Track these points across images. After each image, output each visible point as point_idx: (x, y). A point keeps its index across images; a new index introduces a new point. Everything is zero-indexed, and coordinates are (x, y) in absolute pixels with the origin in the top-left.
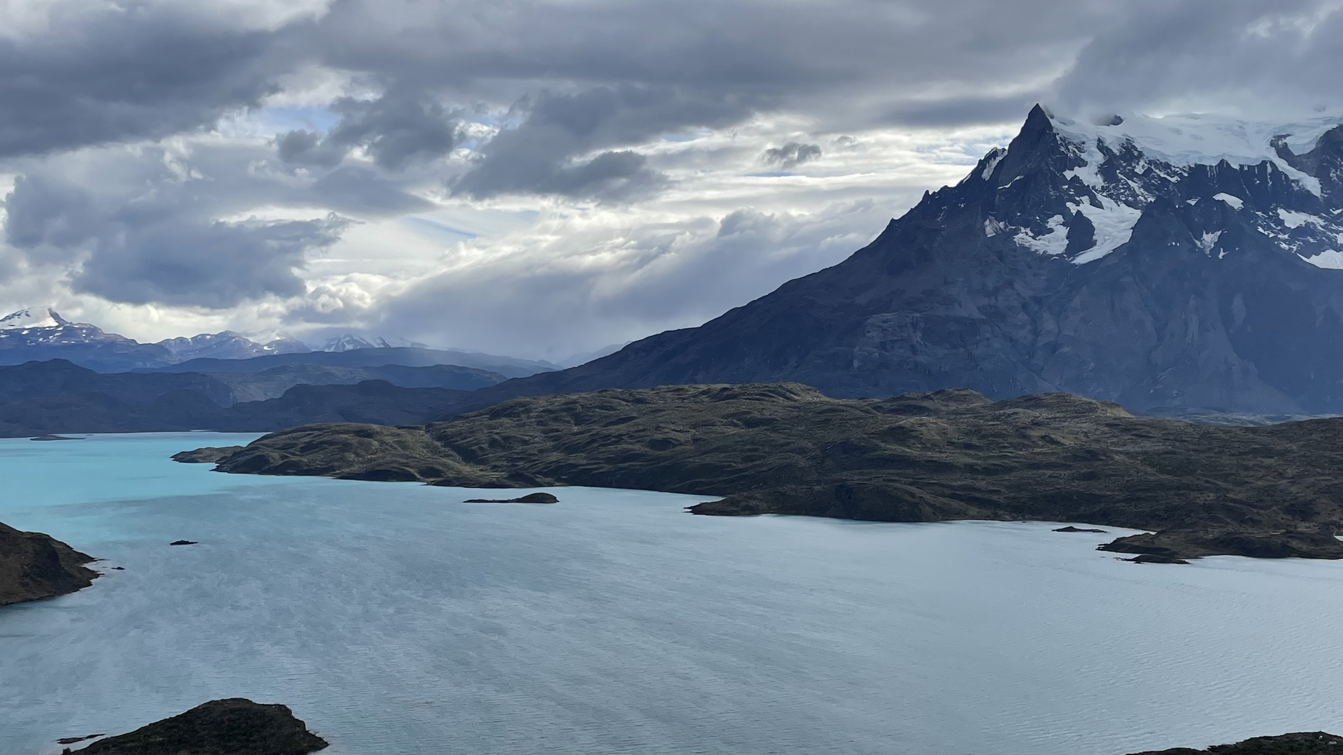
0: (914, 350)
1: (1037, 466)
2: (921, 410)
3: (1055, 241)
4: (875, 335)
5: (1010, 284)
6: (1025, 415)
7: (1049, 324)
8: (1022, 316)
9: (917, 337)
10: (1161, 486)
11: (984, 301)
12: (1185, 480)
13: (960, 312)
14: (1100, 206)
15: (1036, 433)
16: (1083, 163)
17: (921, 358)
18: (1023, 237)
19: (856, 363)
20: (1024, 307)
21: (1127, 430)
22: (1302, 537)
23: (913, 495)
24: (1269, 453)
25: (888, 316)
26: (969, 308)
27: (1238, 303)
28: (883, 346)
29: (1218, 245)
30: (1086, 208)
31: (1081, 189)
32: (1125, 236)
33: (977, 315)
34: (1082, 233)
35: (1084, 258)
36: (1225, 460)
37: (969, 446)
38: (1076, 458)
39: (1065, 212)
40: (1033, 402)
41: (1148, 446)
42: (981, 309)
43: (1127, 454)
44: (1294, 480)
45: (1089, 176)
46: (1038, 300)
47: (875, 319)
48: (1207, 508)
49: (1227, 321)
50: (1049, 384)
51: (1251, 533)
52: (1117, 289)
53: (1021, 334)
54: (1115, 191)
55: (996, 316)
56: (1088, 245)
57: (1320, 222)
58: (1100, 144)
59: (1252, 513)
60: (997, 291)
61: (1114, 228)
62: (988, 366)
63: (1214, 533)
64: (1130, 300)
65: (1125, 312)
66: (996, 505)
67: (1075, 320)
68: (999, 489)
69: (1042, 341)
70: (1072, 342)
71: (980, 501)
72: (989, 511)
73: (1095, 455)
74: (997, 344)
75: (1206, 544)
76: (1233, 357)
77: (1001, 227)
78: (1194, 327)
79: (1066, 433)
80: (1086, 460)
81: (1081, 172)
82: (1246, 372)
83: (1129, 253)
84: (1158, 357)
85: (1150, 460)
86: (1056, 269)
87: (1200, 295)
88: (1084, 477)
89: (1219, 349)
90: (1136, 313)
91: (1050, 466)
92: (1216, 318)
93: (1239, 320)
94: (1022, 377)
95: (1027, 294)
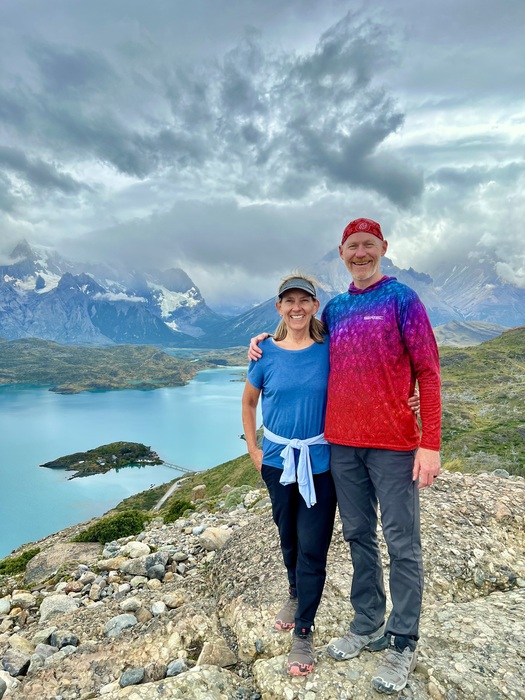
1: (26, 363)
3: (30, 284)
5: (15, 299)
6: (21, 346)
7: (30, 314)
8: (19, 311)
10: (70, 368)
11: (5, 305)
12: (78, 366)
14: (47, 274)
15: (25, 352)
16: (41, 259)
18: (19, 282)
20: (20, 307)
21: (58, 350)
22: (114, 382)
24: (104, 356)
27: (93, 308)
29: (88, 289)
30: (42, 275)
31: (40, 267)
32: (55, 285)
34: (41, 283)
35: (42, 291)
36: (91, 359)
38: (41, 360)
39: (35, 275)
40: (24, 341)
41: (65, 355)
42: (4, 308)
43: (58, 358)
44: (112, 365)
45: (42, 263)
46: (25, 305)
48: (85, 375)
49: (90, 314)
50: (29, 335)
51: (98, 381)
52: (53, 302)
53: (19, 317)
54: (52, 269)
55: (9, 310)
56: (43, 287)
57: (118, 284)
58: (46, 252)
59: (99, 376)
60: (10, 302)
61: (52, 281)
62: (7, 328)
63: (88, 382)
64: (58, 306)
65: (56, 310)
66: (12, 378)
67: (39, 312)
68: (13, 372)
69: (27, 319)
70: (38, 320)
71: (6, 377)
72: (8, 380)
73: (47, 359)
74: (10, 320)
75: (85, 386)
76: (92, 326)
77: (10, 279)
78: (79, 316)
79: (37, 351)
80: (44, 360)
81: (40, 262)
82: (96, 331)
83: (57, 290)
84: (68, 326)
85: (65, 360)
86: (32, 295)
87: (81, 305)
88: (43, 366)
89: (88, 323)
90: (60, 311)
91: (31, 363)
92: (86, 313)
93: (94, 313)
94: (19, 332)
95: (21, 303)
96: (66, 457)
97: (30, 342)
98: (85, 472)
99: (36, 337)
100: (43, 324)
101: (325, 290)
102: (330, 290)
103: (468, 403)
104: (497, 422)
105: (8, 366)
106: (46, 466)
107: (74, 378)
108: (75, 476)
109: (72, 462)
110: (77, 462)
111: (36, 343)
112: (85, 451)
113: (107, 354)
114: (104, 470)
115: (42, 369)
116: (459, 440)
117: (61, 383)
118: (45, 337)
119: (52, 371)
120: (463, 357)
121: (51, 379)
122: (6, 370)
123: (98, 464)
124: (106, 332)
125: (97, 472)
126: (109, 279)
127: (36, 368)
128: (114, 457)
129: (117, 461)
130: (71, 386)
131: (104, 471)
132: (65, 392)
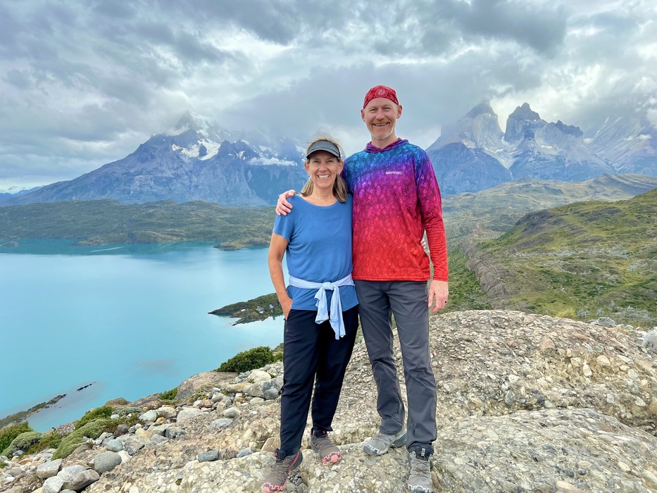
0: (152, 188)
1: (193, 223)
2: (155, 207)
3: (194, 152)
4: (137, 183)
5: (182, 166)
6: (189, 208)
7: (195, 179)
8: (186, 177)
9: (152, 183)
10: (231, 227)
11: (174, 172)
12: (237, 225)
13: (165, 175)
14: (208, 142)
15: (193, 213)
16: (202, 129)
17: (153, 190)
18: (184, 151)
19: (132, 192)
20: (187, 173)
21: (220, 211)
23: (154, 235)
24: (260, 216)
25: (141, 176)
26: (169, 174)
27: (249, 173)
28: (140, 186)
29: (244, 155)
30: (204, 143)
31: (202, 137)
32: (216, 152)
33: (172, 176)
34: (203, 151)
35: (204, 158)
36: (248, 219)
37: (172, 218)
38: (206, 220)
39: (198, 144)
40: (191, 203)
41: (227, 216)
42: (173, 174)
43: (220, 218)
44: (267, 224)
45: (203, 132)
46: (191, 171)
47: (137, 177)
48: (245, 233)
49: (247, 178)
50: (196, 198)
51: (256, 239)
52: (214, 168)
53: (186, 182)
54: (212, 138)
55: (178, 176)
56: (205, 154)
57: (270, 149)
58: (207, 122)
59: (256, 234)
60: (177, 168)
61: (213, 149)
62: (176, 192)
63: (247, 240)
64: (219, 171)
65: (217, 176)
66: (182, 236)
67: (203, 178)
68: (182, 231)
69: (193, 184)
70: (202, 185)
71: (177, 236)
72: (179, 238)
73: (211, 219)
74: (179, 185)
75: (244, 244)
76: (249, 189)
77: (177, 148)
78: (238, 180)
79: (202, 213)
80: (209, 221)
81: (202, 131)
82: (253, 193)
83: (217, 157)
84: (228, 189)
85: (227, 220)
86: (196, 162)
87: (239, 170)
88: (208, 226)
89: (245, 187)
90: (221, 176)
91: (198, 223)
92: (244, 177)
93: (250, 178)
94: (187, 196)
95: (187, 169)
96: (230, 306)
97: (196, 205)
98: (246, 320)
99: (201, 200)
100: (207, 188)
101: (469, 147)
102: (474, 147)
103: (617, 258)
104: (648, 277)
105: (179, 226)
106: (213, 313)
107: (235, 236)
108: (238, 323)
109: (236, 310)
110: (239, 310)
111: (201, 205)
112: (246, 301)
113: (263, 214)
114: (263, 317)
115: (208, 229)
116: (606, 295)
117: (224, 241)
118: (208, 200)
119: (216, 230)
120: (613, 211)
121: (215, 237)
122: (177, 230)
123: (258, 312)
124: (260, 195)
125: (257, 319)
126: (263, 145)
127: (202, 228)
128: (271, 307)
129: (274, 309)
130: (233, 244)
131: (263, 319)
132: (227, 248)
